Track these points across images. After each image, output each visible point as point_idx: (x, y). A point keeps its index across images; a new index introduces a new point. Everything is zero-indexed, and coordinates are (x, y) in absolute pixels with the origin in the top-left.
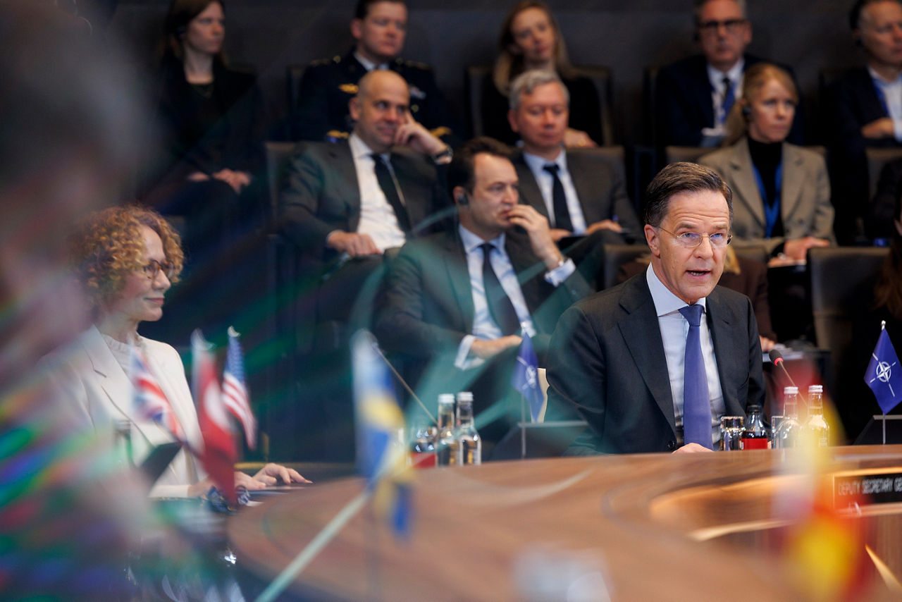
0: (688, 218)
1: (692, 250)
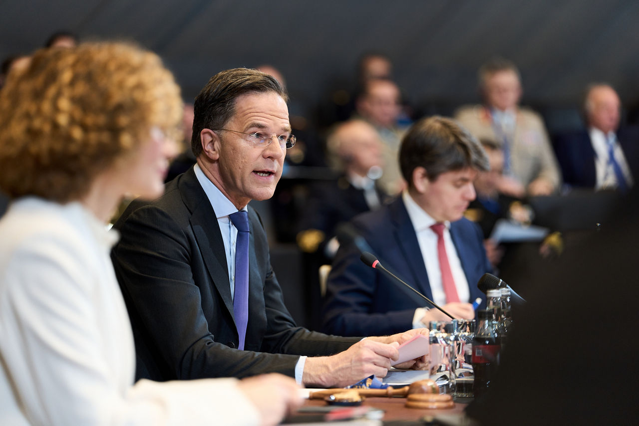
0: (258, 118)
1: (262, 149)
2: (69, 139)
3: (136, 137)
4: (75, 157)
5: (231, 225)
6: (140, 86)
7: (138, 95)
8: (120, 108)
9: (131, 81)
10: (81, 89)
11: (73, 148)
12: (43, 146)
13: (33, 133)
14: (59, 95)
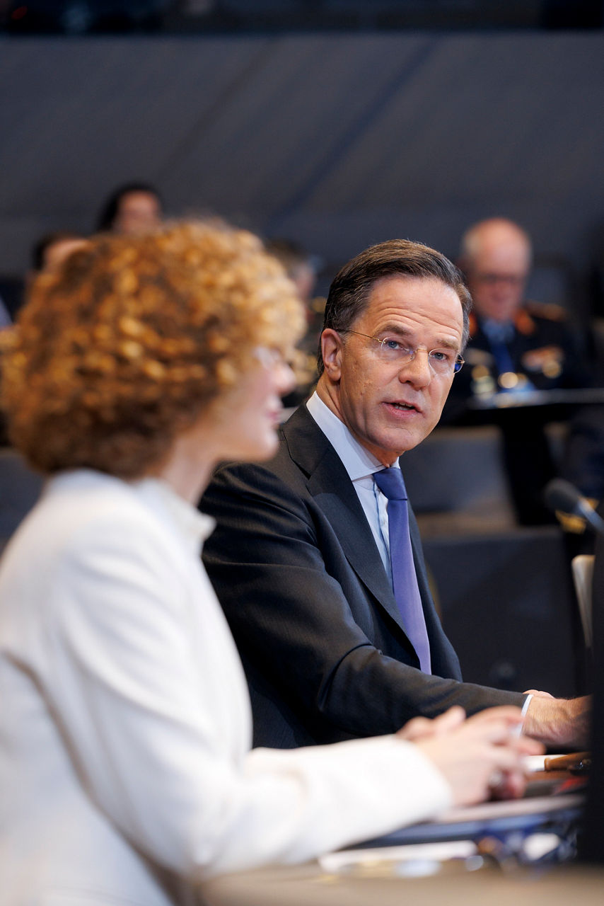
0: (399, 317)
1: (398, 368)
2: (143, 378)
3: (239, 367)
4: (152, 407)
5: (377, 492)
6: (240, 287)
7: (238, 299)
8: (213, 322)
9: (226, 279)
10: (152, 300)
11: (151, 393)
12: (104, 396)
13: (88, 375)
14: (120, 313)
